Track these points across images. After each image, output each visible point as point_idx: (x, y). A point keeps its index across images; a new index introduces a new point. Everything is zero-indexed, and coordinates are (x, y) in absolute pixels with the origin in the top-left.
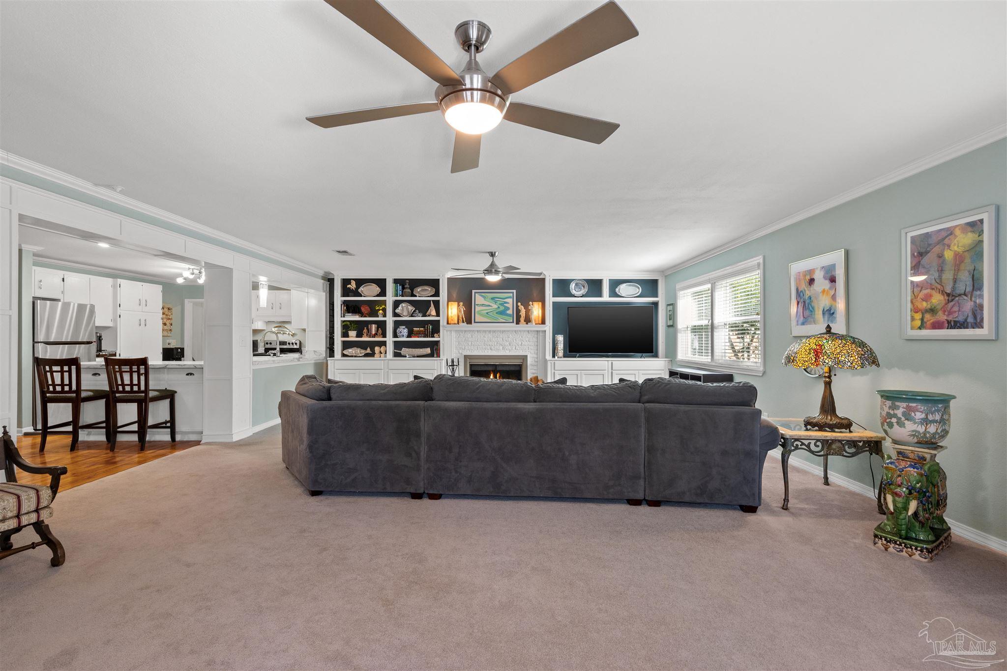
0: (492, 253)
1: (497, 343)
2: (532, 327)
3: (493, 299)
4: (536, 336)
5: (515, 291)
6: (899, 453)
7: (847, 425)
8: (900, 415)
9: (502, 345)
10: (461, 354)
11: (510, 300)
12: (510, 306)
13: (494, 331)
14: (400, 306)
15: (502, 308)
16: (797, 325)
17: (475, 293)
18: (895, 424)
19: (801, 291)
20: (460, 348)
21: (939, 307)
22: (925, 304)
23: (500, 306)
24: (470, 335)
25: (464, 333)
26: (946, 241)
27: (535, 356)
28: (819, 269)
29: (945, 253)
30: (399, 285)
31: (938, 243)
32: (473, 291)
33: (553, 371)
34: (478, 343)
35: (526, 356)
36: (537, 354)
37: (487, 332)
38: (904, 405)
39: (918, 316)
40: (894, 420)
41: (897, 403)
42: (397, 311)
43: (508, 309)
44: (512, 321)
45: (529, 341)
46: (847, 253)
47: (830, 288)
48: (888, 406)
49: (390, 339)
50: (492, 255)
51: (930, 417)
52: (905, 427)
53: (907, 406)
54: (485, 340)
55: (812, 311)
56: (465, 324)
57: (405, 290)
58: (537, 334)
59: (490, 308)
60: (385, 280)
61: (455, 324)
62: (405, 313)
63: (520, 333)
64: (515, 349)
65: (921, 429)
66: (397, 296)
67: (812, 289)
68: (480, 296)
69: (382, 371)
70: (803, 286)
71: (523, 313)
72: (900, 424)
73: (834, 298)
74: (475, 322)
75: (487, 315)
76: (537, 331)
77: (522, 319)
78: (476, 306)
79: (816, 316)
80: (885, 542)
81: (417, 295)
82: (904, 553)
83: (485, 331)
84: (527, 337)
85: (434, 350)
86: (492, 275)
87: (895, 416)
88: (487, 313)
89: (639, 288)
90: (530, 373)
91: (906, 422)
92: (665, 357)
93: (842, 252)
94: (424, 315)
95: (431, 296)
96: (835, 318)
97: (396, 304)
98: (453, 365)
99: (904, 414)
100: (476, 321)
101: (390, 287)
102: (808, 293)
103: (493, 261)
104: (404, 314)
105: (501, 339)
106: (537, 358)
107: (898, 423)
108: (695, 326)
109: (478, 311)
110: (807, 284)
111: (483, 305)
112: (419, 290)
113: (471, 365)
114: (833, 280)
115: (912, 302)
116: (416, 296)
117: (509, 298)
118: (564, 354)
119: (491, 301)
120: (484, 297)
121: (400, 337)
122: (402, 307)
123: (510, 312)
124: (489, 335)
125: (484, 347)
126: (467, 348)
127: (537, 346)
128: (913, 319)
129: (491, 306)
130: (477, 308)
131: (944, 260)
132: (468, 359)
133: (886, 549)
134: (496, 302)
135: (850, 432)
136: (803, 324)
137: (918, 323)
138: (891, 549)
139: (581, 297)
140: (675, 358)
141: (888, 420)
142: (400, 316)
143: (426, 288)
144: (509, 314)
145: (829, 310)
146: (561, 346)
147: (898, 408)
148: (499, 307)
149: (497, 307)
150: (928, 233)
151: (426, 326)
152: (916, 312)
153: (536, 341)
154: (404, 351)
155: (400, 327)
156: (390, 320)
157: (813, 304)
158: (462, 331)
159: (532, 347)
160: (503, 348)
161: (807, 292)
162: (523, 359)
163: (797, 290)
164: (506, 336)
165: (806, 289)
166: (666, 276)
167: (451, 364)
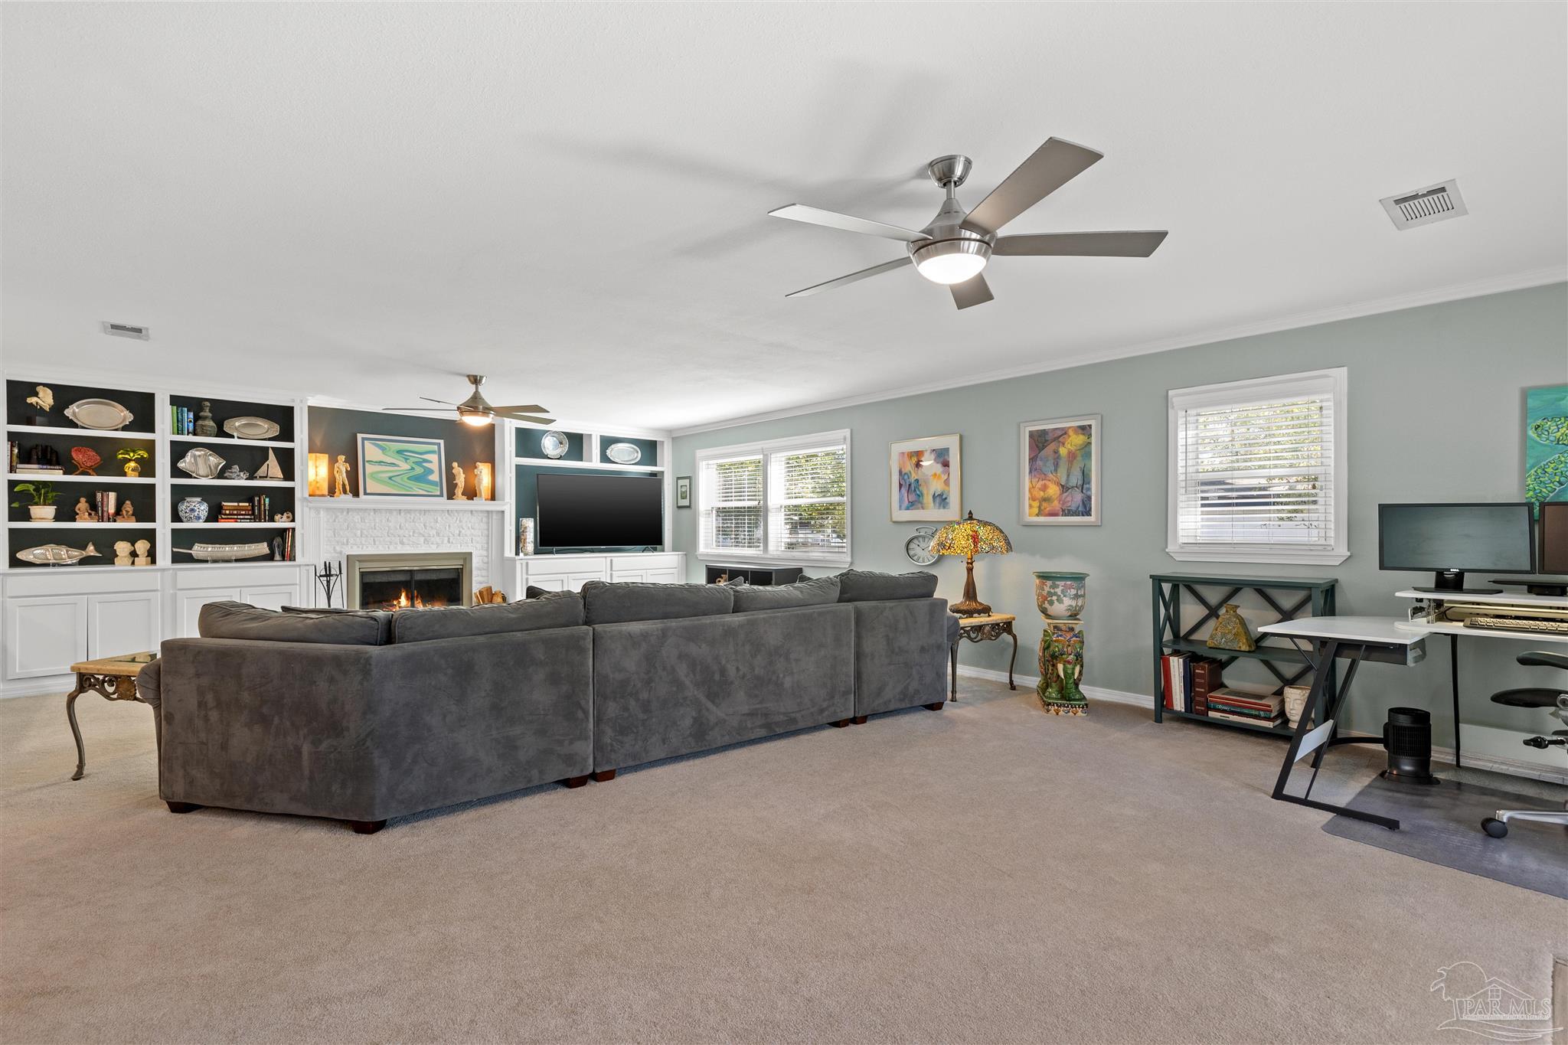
0: (475, 377)
1: (414, 532)
2: (481, 504)
3: (400, 452)
4: (485, 520)
5: (442, 442)
6: (1055, 627)
7: (986, 610)
8: (1059, 593)
9: (423, 536)
10: (341, 553)
11: (434, 458)
12: (434, 466)
13: (409, 511)
14: (189, 454)
15: (419, 470)
16: (900, 509)
17: (363, 439)
18: (1055, 601)
19: (905, 474)
20: (338, 542)
21: (1055, 497)
22: (1042, 493)
23: (414, 466)
24: (359, 517)
25: (345, 513)
26: (1061, 439)
27: (485, 553)
28: (929, 451)
29: (1060, 449)
30: (186, 409)
31: (1055, 440)
32: (360, 436)
33: (525, 576)
34: (375, 531)
35: (470, 554)
36: (487, 550)
37: (395, 513)
38: (1062, 583)
39: (1036, 504)
40: (1055, 598)
41: (1057, 583)
42: (181, 465)
43: (431, 472)
44: (439, 493)
45: (473, 529)
46: (961, 438)
47: (943, 472)
48: (1048, 585)
49: (163, 525)
50: (475, 380)
51: (1079, 593)
52: (1063, 603)
53: (1065, 584)
54: (389, 527)
55: (920, 496)
56: (349, 496)
57: (200, 422)
58: (488, 517)
59: (396, 468)
60: (150, 398)
61: (323, 496)
62: (202, 470)
63: (456, 514)
64: (449, 542)
65: (1074, 603)
66: (180, 432)
67: (919, 471)
68: (370, 445)
69: (159, 593)
70: (909, 467)
71: (460, 480)
72: (1060, 601)
73: (947, 482)
74: (365, 493)
75: (389, 481)
76: (488, 512)
77: (459, 491)
78: (367, 464)
79: (925, 501)
80: (1056, 708)
81: (235, 434)
82: (1071, 713)
83: (390, 511)
84: (470, 522)
85: (280, 546)
86: (478, 415)
87: (1055, 594)
88: (390, 478)
89: (638, 452)
90: (476, 582)
91: (1064, 598)
92: (671, 550)
93: (957, 437)
94: (251, 477)
95: (270, 439)
96: (948, 503)
97: (179, 451)
98: (328, 575)
99: (1062, 591)
100: (368, 491)
101: (164, 413)
102: (914, 477)
103: (477, 391)
104: (201, 472)
105: (422, 525)
106: (487, 556)
107: (1057, 600)
108: (725, 508)
109: (372, 474)
110: (913, 466)
111: (380, 463)
112: (237, 424)
113: (363, 575)
114: (946, 464)
115: (1030, 491)
116: (233, 437)
117: (433, 453)
118: (534, 550)
119: (397, 456)
120: (383, 449)
121: (190, 520)
122: (195, 457)
123: (435, 477)
124: (399, 516)
125: (388, 539)
126: (351, 541)
127: (488, 536)
128: (1031, 506)
129: (398, 466)
130: (369, 468)
131: (1059, 455)
132: (357, 563)
133: (1057, 714)
134: (406, 459)
135: (989, 616)
136: (907, 509)
137: (1036, 510)
138: (1061, 713)
139: (558, 459)
140: (696, 551)
141: (1049, 599)
142: (190, 476)
143: (260, 422)
144: (434, 482)
145: (940, 495)
146: (530, 536)
147: (1058, 586)
148: (413, 469)
149: (409, 467)
150: (1045, 430)
151: (257, 499)
152: (1034, 501)
153: (486, 527)
154: (198, 550)
155: (188, 499)
156: (163, 482)
157: (920, 488)
158: (342, 510)
159: (478, 539)
160: (425, 540)
161: (913, 475)
162: (465, 559)
163: (900, 472)
164: (432, 520)
165: (912, 471)
166: (673, 438)
167: (323, 573)
